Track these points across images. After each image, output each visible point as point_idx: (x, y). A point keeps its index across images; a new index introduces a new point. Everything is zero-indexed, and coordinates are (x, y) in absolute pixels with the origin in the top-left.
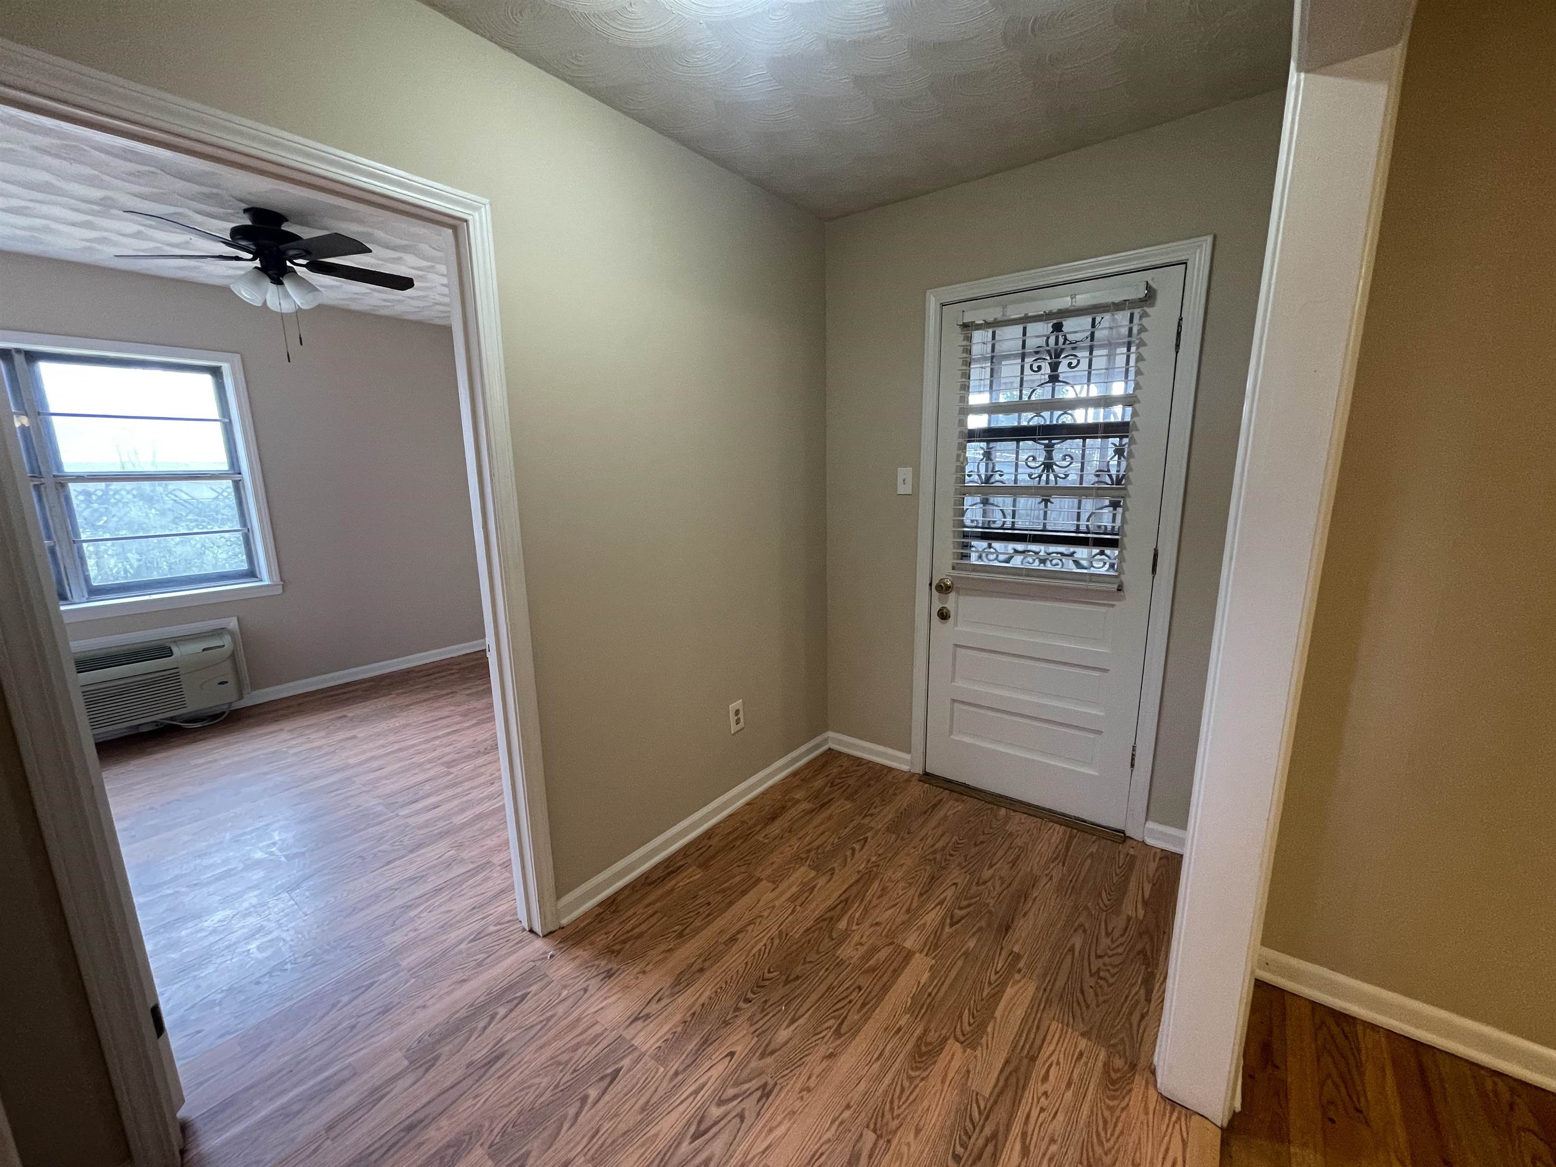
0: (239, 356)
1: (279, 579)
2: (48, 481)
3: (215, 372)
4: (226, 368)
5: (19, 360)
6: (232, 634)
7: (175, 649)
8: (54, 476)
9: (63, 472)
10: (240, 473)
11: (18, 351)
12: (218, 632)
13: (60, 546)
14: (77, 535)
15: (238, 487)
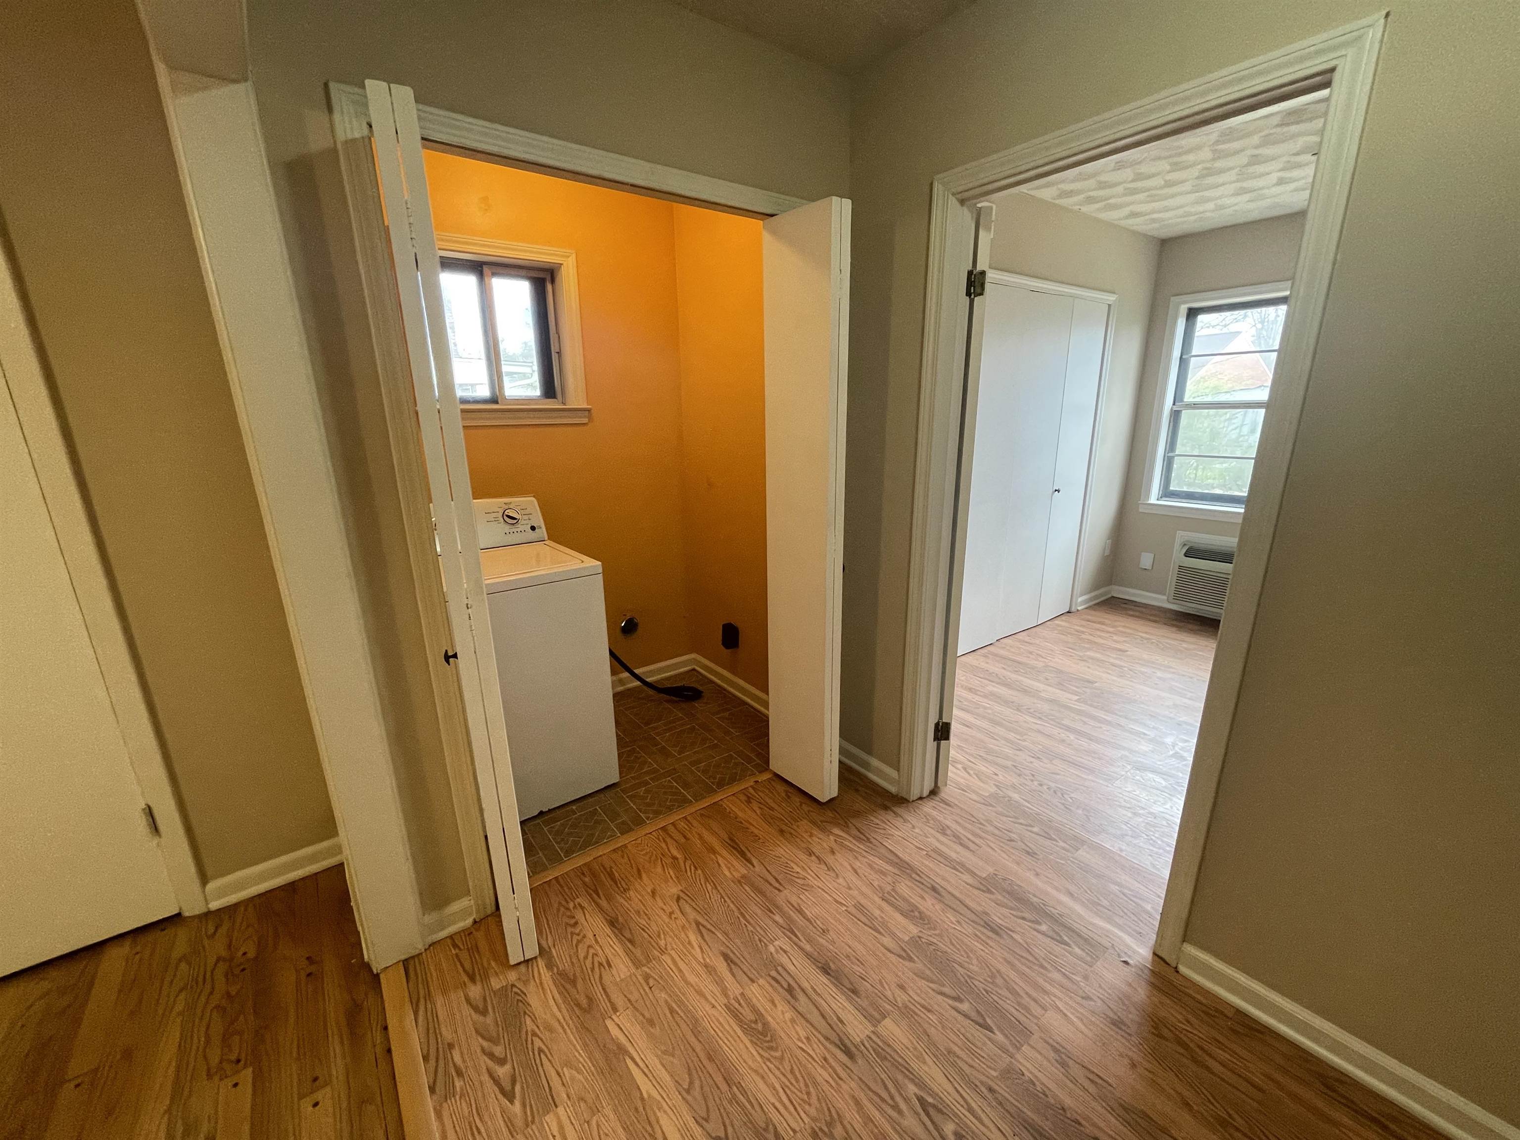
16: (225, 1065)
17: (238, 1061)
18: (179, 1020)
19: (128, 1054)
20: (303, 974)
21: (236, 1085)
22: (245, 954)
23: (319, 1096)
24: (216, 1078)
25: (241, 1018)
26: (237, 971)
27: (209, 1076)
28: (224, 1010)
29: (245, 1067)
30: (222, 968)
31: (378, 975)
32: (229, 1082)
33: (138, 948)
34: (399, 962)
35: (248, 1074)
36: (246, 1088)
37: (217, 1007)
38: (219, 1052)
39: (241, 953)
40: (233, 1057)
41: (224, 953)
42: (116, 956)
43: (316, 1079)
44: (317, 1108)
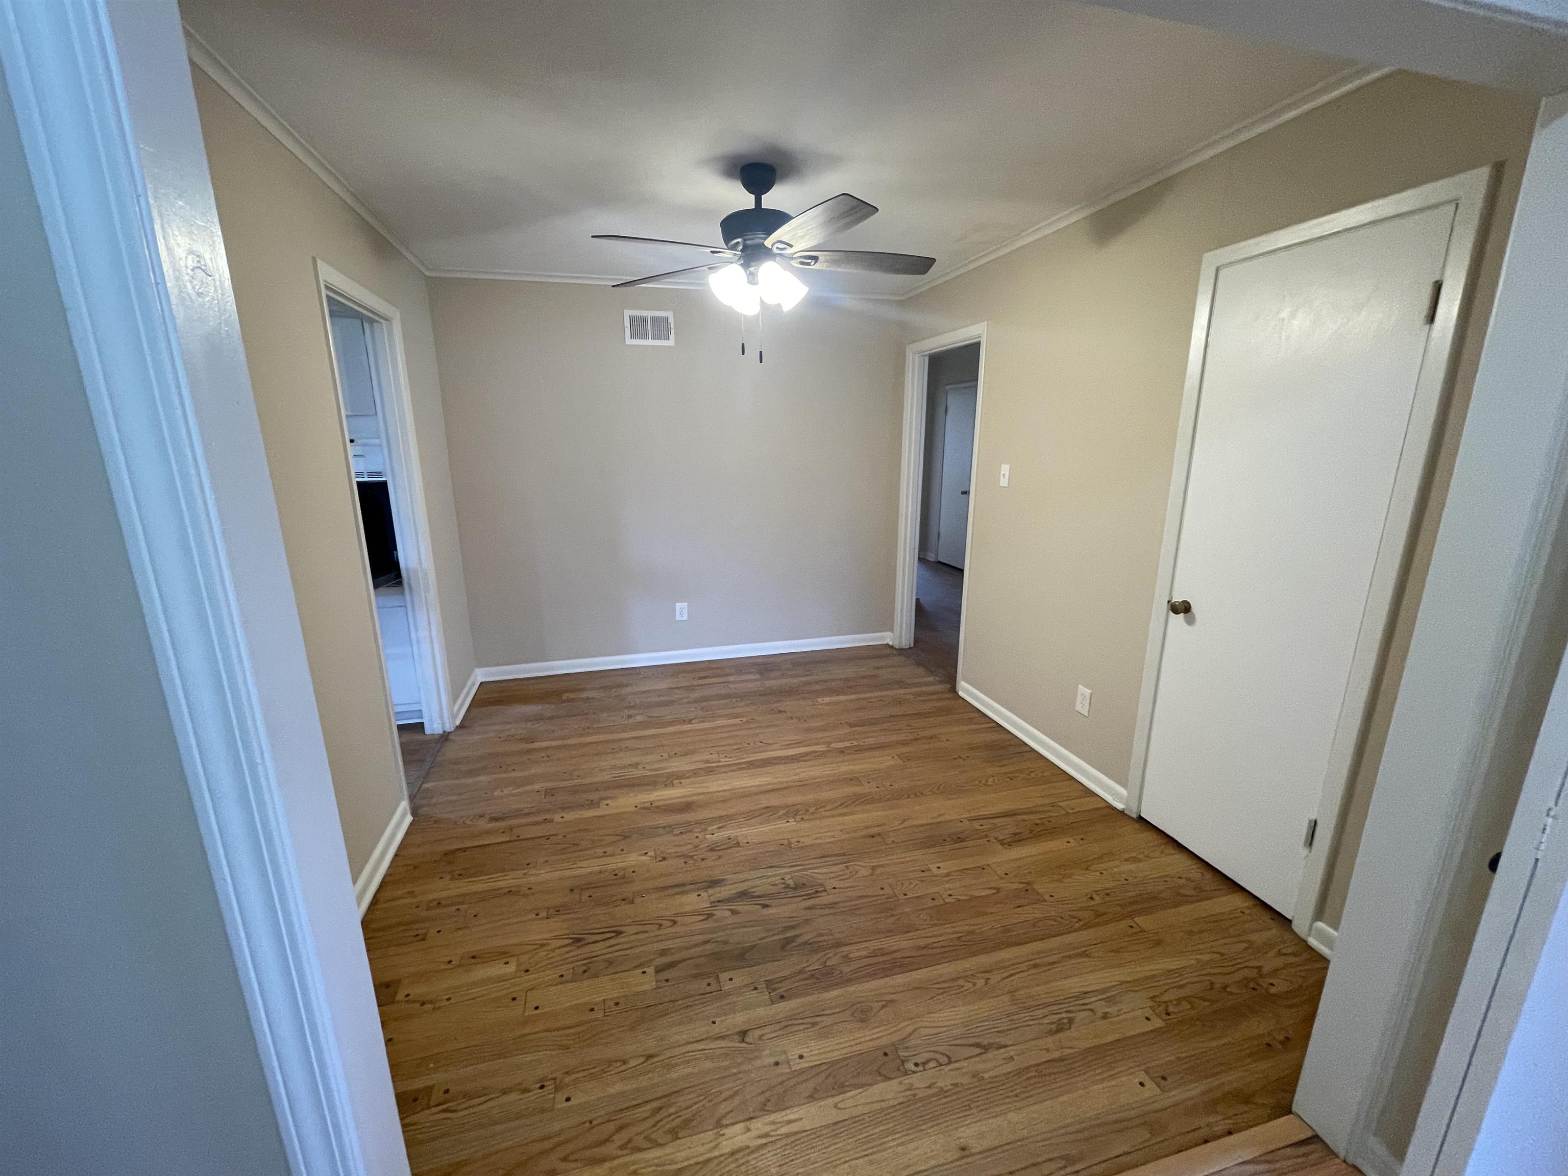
16: (1164, 1005)
17: (1168, 1014)
18: (1193, 962)
19: (1159, 943)
20: (1267, 1040)
21: (1148, 1019)
22: (1272, 984)
23: (1149, 1084)
24: (1151, 1004)
25: (1206, 1004)
26: (1252, 985)
27: (1152, 998)
28: (1212, 988)
29: (1164, 1020)
30: (1253, 973)
31: (1290, 1112)
32: (1149, 1012)
33: (1247, 912)
34: (1314, 1130)
35: (1157, 1023)
36: (1149, 1027)
37: (1212, 983)
38: (1173, 998)
39: (1271, 981)
40: (1171, 1009)
41: (1265, 970)
42: (1236, 901)
43: (1164, 1078)
44: (1139, 1086)
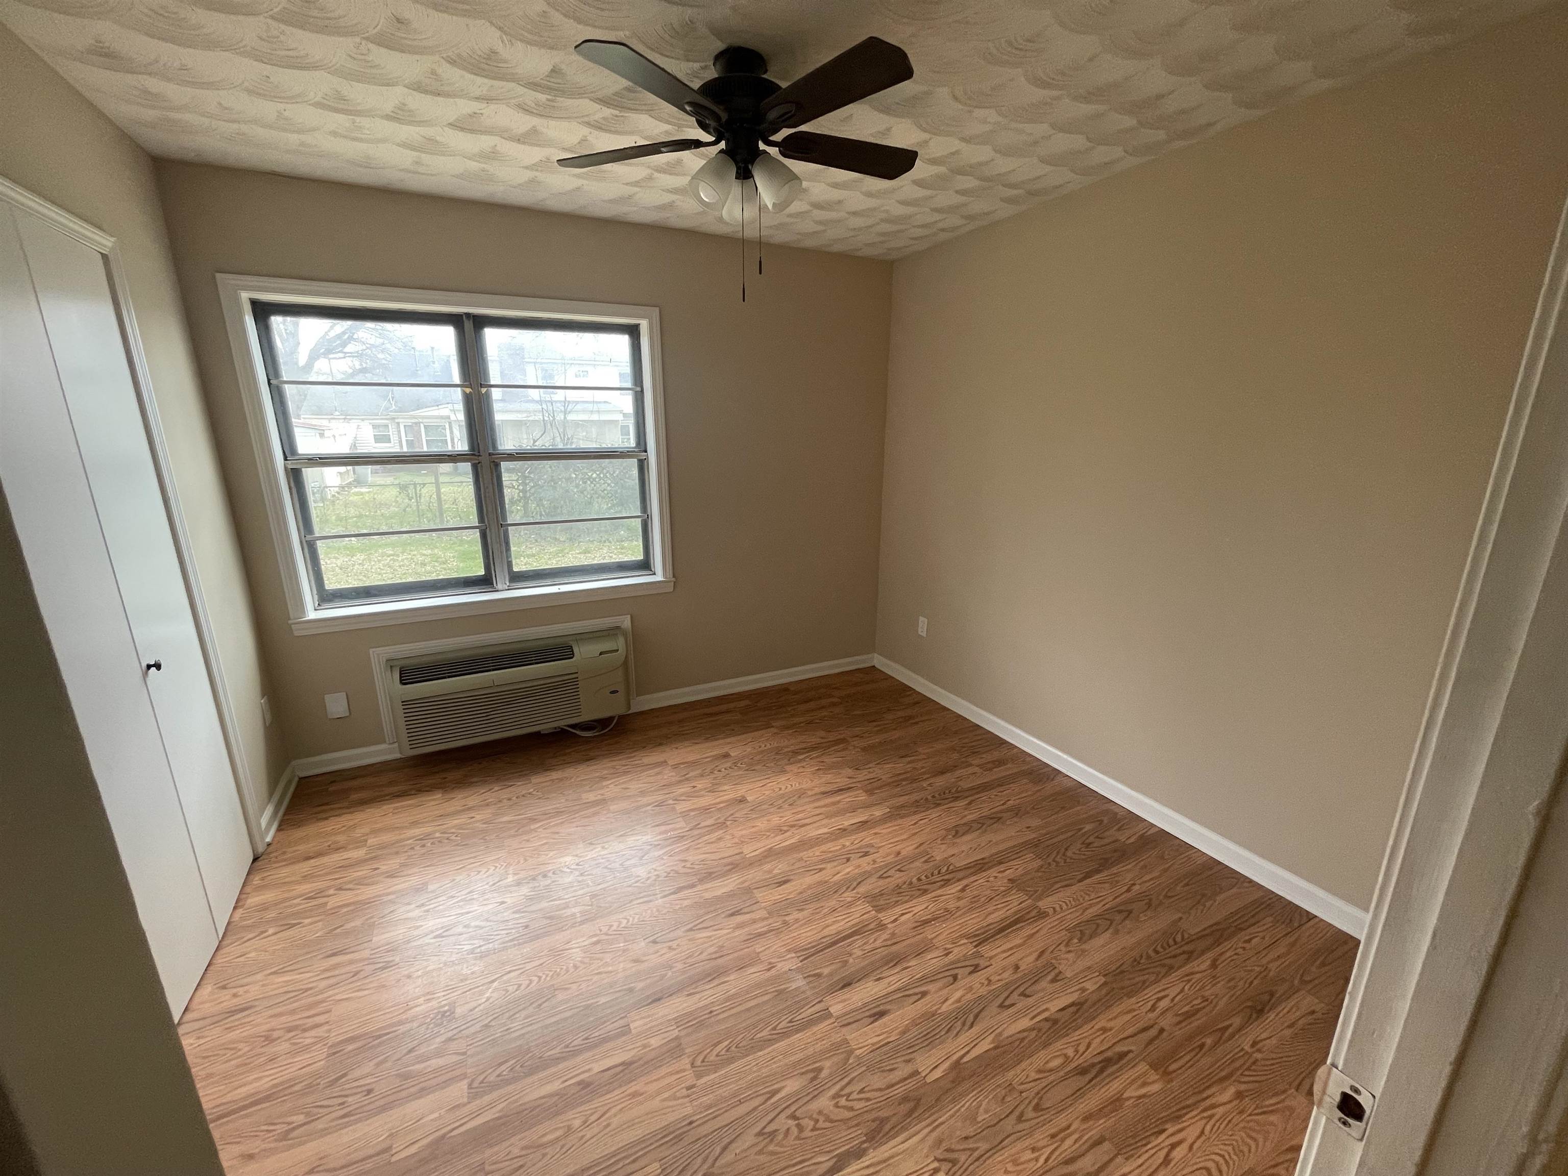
0: (657, 309)
1: (671, 576)
2: (485, 459)
3: (633, 331)
4: (644, 325)
5: (468, 325)
6: (625, 634)
7: (576, 650)
8: (490, 454)
9: (498, 450)
10: (646, 451)
11: (468, 315)
12: (613, 632)
13: (490, 530)
14: (504, 518)
15: (642, 466)
